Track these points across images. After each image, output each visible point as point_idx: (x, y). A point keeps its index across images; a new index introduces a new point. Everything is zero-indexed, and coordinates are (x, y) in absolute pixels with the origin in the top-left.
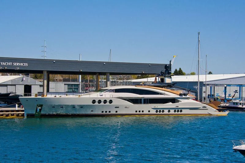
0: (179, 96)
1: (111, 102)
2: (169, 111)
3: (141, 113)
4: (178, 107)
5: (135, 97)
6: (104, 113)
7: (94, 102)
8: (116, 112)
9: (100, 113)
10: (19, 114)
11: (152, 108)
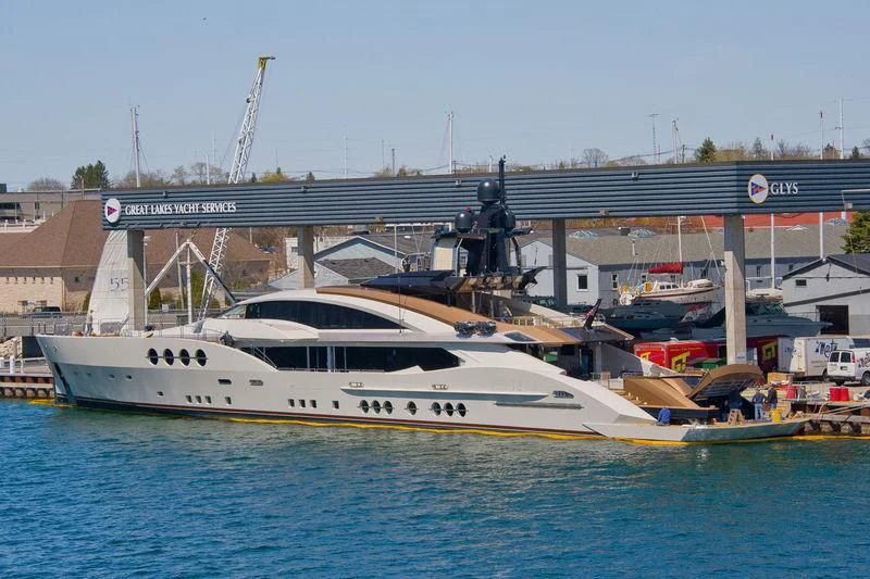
1: (203, 358)
2: (412, 408)
3: (309, 409)
5: (286, 341)
6: (194, 404)
7: (153, 356)
8: (229, 400)
11: (344, 390)
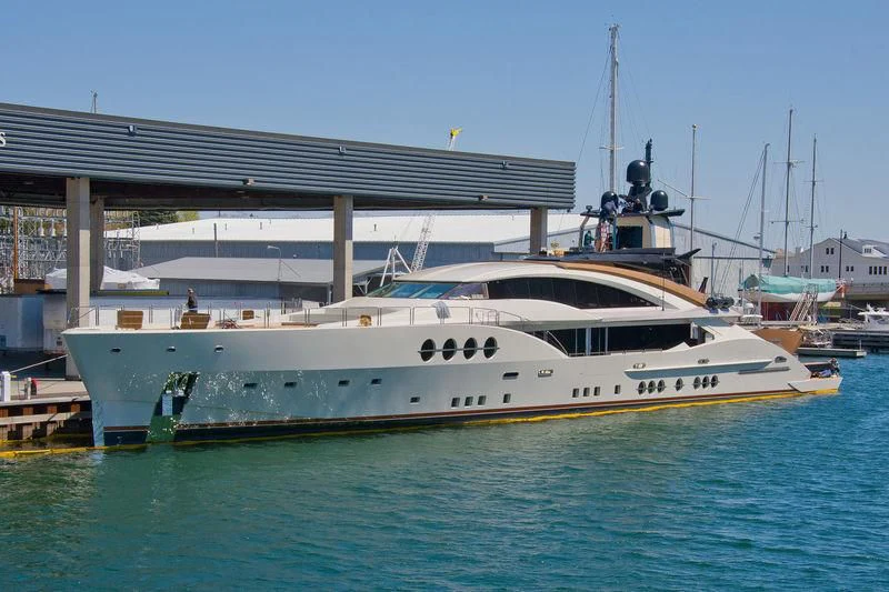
0: (706, 313)
1: (491, 348)
2: (679, 385)
3: (592, 398)
4: (704, 361)
6: (462, 407)
7: (428, 349)
8: (506, 398)
9: (445, 407)
10: (20, 426)
11: (627, 373)
